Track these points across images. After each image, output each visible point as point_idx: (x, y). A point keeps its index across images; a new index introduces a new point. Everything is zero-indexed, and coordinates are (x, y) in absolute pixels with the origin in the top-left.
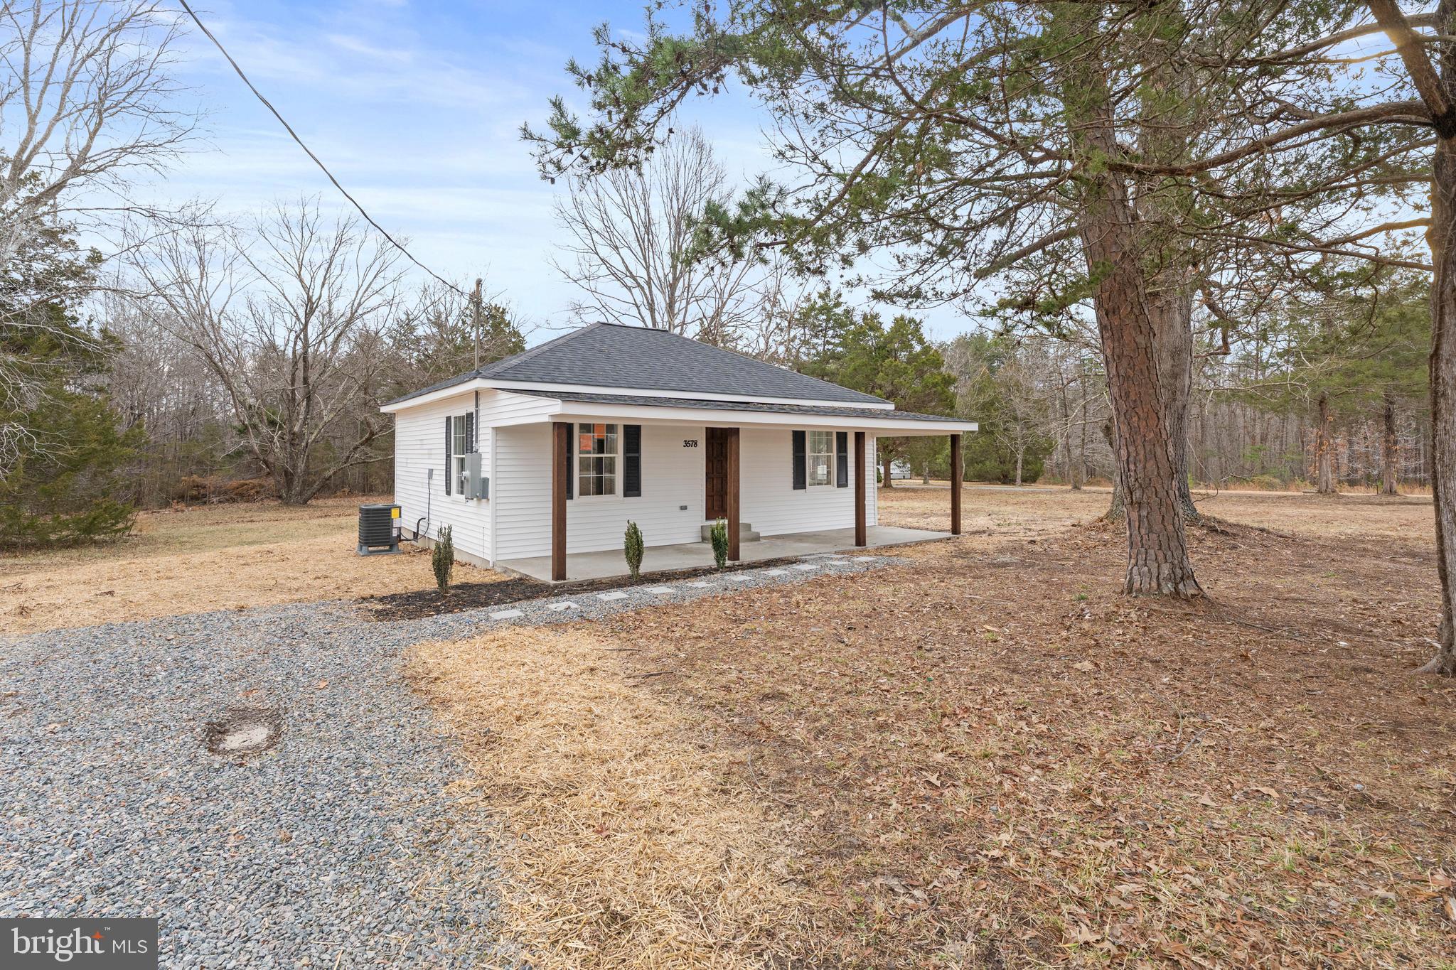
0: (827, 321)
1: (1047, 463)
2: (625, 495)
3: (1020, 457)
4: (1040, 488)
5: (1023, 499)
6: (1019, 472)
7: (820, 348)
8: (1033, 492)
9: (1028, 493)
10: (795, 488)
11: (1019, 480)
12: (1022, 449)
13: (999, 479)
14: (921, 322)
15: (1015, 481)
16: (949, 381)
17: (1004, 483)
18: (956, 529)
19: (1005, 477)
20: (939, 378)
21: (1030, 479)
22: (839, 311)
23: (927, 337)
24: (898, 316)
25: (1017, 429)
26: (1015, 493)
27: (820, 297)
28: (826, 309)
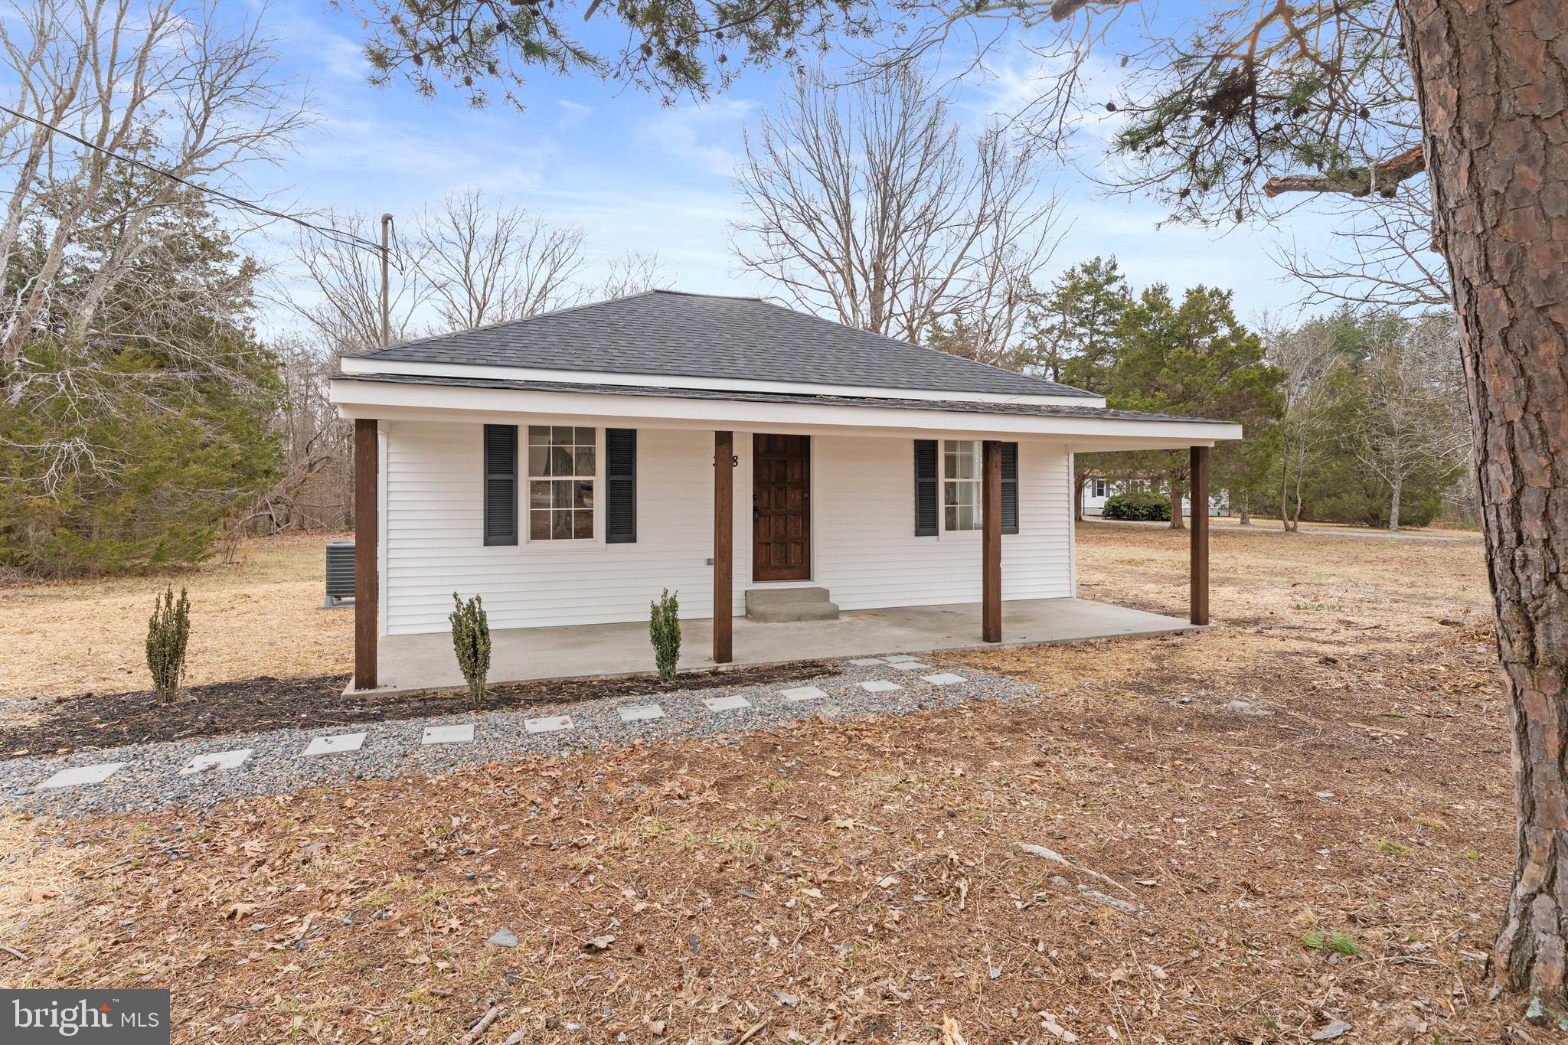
0: (1096, 303)
1: (1449, 497)
2: (608, 541)
3: (1396, 488)
4: (1433, 533)
5: (1390, 552)
6: (1395, 510)
7: (1087, 340)
8: (1415, 542)
9: (1406, 542)
10: (917, 534)
11: (1394, 522)
12: (1400, 477)
13: (1366, 520)
14: (1230, 293)
15: (1388, 522)
16: (1274, 377)
17: (1372, 526)
18: (1199, 614)
19: (1376, 517)
20: (1257, 372)
21: (1417, 518)
22: (1114, 288)
23: (1241, 317)
24: (1194, 287)
25: (1392, 447)
26: (1382, 543)
27: (1085, 271)
28: (1093, 288)
